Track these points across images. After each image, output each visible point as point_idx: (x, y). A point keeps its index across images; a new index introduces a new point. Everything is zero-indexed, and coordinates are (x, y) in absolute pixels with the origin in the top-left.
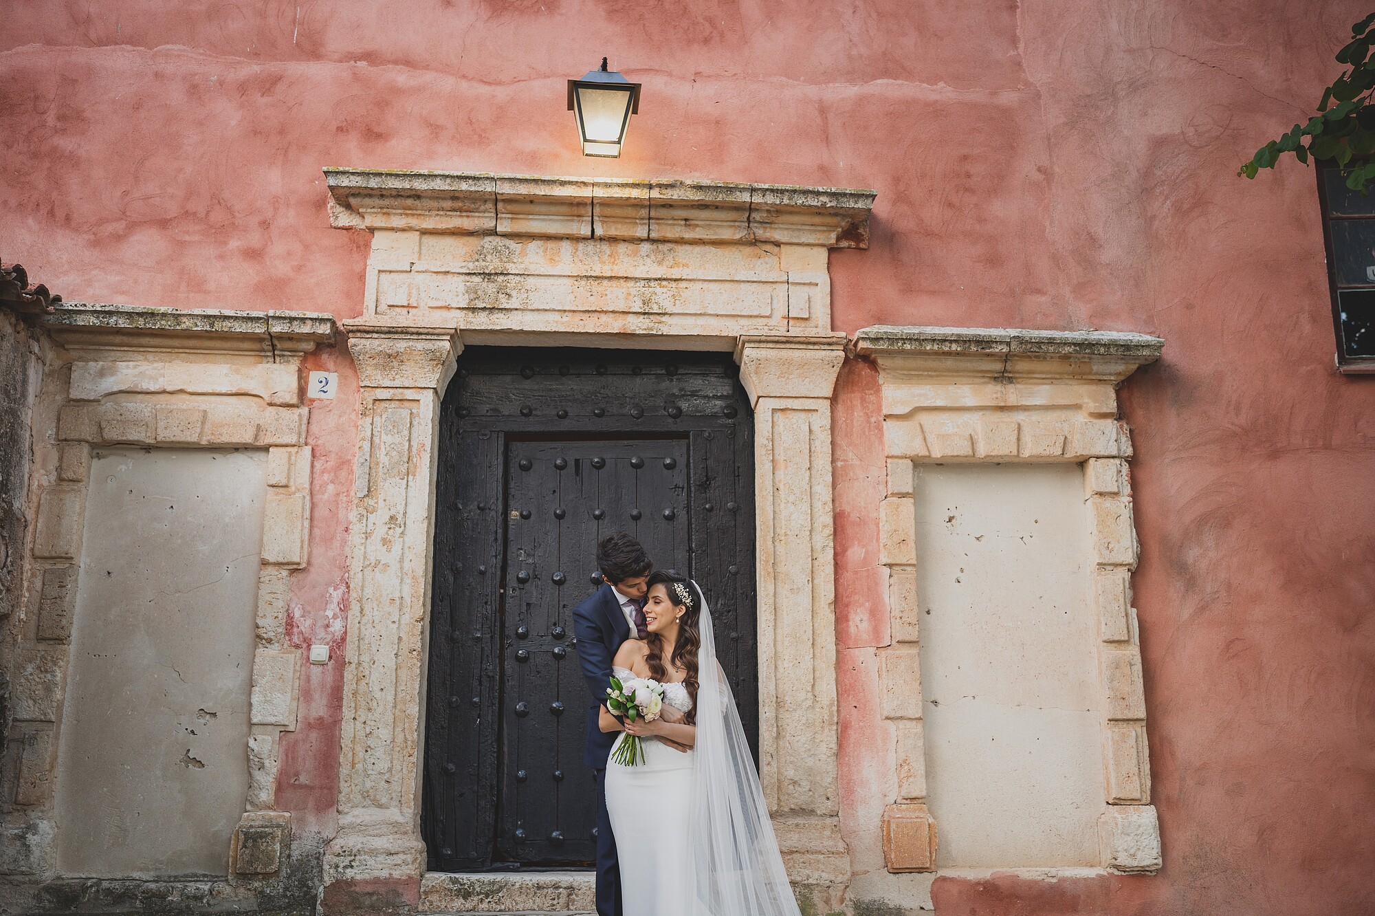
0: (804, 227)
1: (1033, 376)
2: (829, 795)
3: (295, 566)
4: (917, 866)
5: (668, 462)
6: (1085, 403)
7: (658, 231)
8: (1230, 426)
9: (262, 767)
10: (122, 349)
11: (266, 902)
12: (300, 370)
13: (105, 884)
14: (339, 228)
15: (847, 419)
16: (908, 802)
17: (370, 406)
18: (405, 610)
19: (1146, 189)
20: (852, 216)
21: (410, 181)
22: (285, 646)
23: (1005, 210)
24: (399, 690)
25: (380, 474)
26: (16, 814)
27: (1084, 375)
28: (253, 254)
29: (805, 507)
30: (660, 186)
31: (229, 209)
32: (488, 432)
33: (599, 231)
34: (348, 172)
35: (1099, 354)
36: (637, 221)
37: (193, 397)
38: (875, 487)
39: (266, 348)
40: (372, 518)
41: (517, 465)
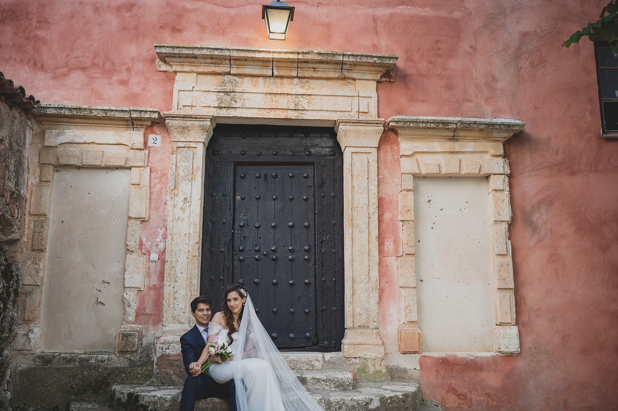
0: (366, 72)
1: (467, 138)
2: (375, 320)
3: (143, 219)
4: (413, 351)
5: (305, 175)
6: (490, 150)
7: (302, 73)
8: (553, 161)
9: (129, 306)
10: (67, 124)
11: (132, 363)
12: (144, 134)
13: (63, 355)
14: (161, 71)
15: (384, 157)
16: (410, 323)
17: (175, 150)
18: (191, 239)
19: (518, 56)
20: (387, 67)
21: (192, 50)
22: (139, 254)
23: (455, 64)
24: (189, 273)
25: (180, 179)
26: (24, 325)
27: (489, 138)
28: (124, 83)
29: (366, 195)
30: (303, 53)
31: (113, 63)
32: (227, 162)
33: (276, 73)
34: (165, 46)
35: (496, 129)
36: (292, 69)
37: (98, 145)
38: (396, 187)
39: (129, 124)
40: (176, 198)
41: (239, 176)
